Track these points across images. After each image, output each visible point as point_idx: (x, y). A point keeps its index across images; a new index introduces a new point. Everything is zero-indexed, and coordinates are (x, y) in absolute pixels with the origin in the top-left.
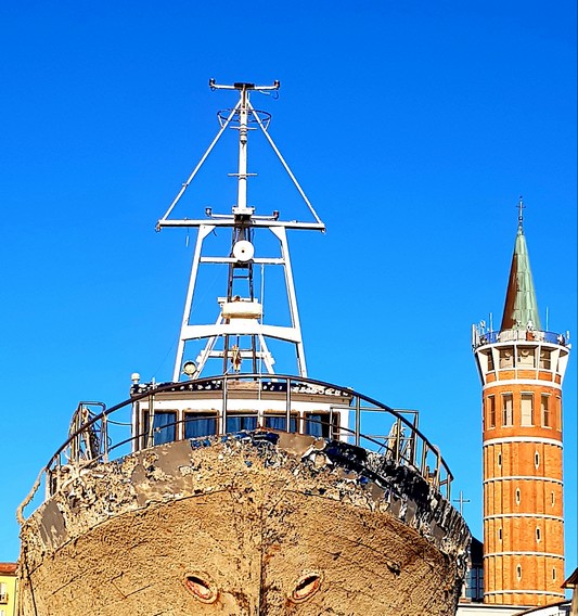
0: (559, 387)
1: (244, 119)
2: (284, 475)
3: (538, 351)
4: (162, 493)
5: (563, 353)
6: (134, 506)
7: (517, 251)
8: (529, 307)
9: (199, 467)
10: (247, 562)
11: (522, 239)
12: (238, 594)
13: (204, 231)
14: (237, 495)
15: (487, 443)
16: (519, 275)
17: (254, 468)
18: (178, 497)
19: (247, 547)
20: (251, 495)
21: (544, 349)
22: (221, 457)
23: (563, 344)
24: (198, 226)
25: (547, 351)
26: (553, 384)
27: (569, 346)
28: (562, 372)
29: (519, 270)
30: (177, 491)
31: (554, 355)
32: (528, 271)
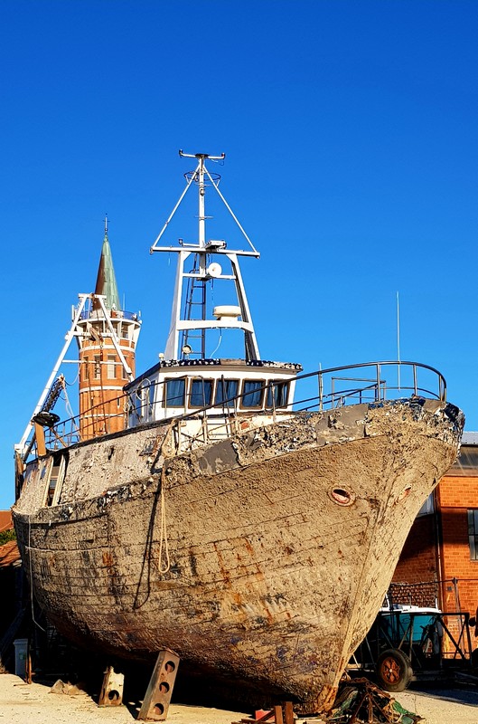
0: (133, 350)
1: (202, 178)
2: (422, 425)
3: (120, 325)
4: (339, 437)
5: (136, 327)
6: (314, 445)
7: (104, 253)
8: (112, 294)
9: (371, 420)
10: (384, 480)
11: (107, 245)
12: (371, 500)
13: (184, 255)
14: (391, 438)
15: (81, 391)
16: (105, 270)
17: (407, 421)
18: (351, 439)
19: (388, 471)
20: (400, 438)
21: (124, 324)
22: (388, 414)
23: (136, 320)
24: (179, 252)
25: (125, 325)
26: (129, 349)
27: (141, 322)
28: (136, 341)
29: (106, 266)
30: (351, 435)
31: (131, 328)
32: (111, 267)
